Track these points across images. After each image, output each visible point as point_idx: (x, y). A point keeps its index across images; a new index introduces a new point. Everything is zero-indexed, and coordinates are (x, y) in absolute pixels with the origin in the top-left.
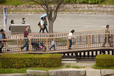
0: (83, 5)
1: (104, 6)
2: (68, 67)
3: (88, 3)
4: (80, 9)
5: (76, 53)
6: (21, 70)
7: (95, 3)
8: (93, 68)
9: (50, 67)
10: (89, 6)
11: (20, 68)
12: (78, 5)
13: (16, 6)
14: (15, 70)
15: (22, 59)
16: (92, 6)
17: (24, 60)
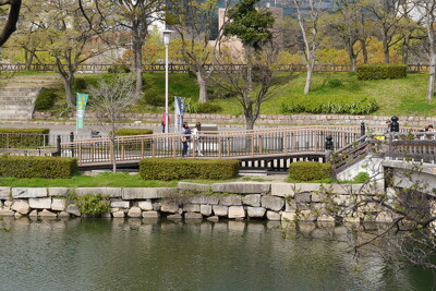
0: (342, 117)
1: (375, 117)
2: (248, 179)
3: (349, 113)
4: (337, 123)
5: (267, 160)
6: (172, 182)
7: (360, 114)
8: (285, 181)
9: (217, 178)
10: (352, 117)
11: (169, 180)
12: (335, 117)
13: (237, 117)
14: (161, 182)
15: (172, 165)
16: (357, 117)
17: (176, 167)
